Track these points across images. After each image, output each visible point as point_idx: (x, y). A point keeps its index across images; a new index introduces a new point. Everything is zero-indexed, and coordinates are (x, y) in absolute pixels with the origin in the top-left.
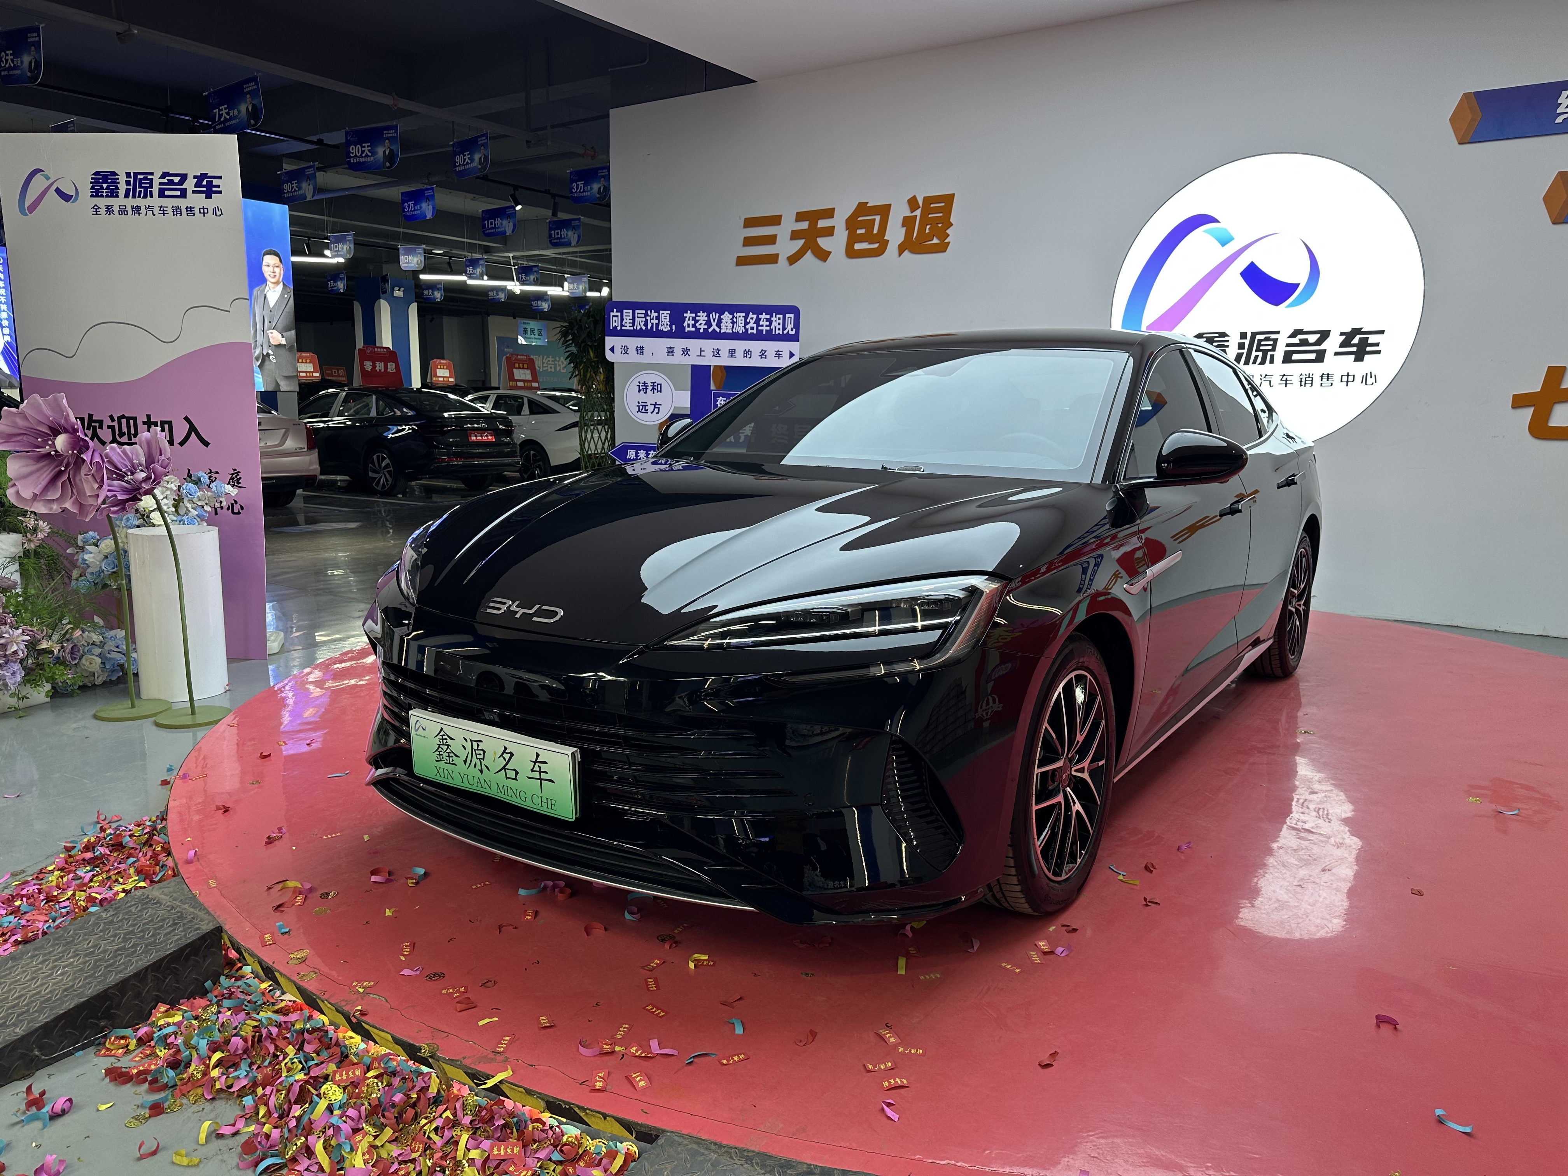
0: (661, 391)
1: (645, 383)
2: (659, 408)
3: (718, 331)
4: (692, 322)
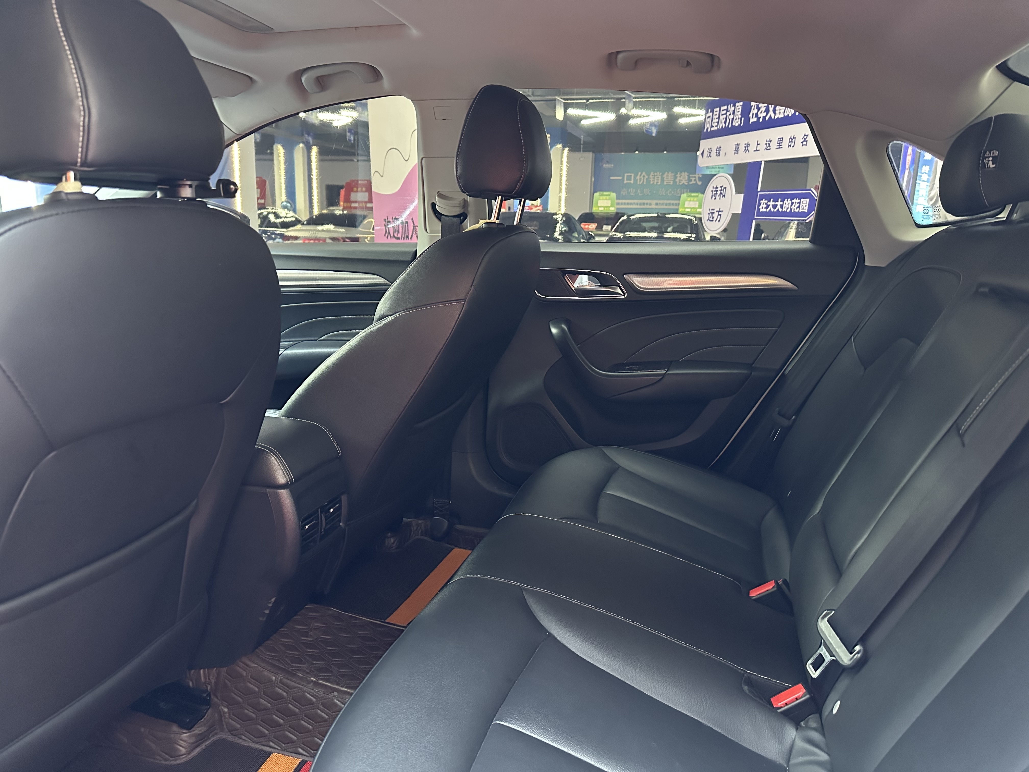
0: (724, 196)
1: (717, 188)
2: (720, 215)
3: (773, 118)
4: (756, 111)
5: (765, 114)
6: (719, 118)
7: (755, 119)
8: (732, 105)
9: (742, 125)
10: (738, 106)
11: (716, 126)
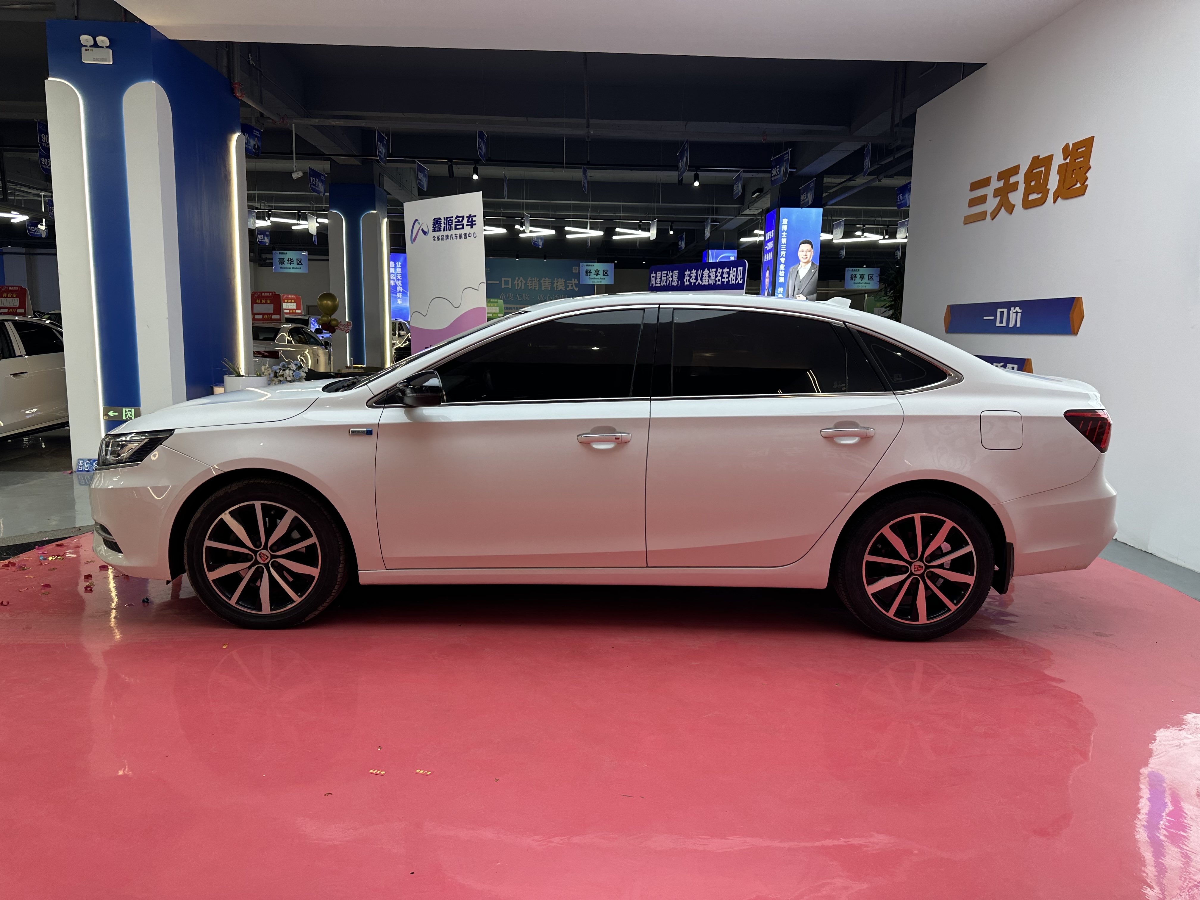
3: (701, 284)
4: (688, 278)
5: (695, 281)
6: (661, 278)
7: (688, 283)
8: (670, 271)
9: (679, 285)
10: (675, 273)
11: (659, 284)
